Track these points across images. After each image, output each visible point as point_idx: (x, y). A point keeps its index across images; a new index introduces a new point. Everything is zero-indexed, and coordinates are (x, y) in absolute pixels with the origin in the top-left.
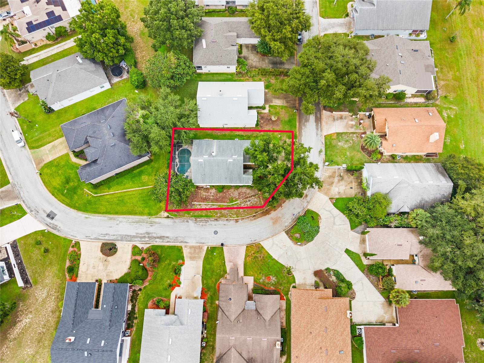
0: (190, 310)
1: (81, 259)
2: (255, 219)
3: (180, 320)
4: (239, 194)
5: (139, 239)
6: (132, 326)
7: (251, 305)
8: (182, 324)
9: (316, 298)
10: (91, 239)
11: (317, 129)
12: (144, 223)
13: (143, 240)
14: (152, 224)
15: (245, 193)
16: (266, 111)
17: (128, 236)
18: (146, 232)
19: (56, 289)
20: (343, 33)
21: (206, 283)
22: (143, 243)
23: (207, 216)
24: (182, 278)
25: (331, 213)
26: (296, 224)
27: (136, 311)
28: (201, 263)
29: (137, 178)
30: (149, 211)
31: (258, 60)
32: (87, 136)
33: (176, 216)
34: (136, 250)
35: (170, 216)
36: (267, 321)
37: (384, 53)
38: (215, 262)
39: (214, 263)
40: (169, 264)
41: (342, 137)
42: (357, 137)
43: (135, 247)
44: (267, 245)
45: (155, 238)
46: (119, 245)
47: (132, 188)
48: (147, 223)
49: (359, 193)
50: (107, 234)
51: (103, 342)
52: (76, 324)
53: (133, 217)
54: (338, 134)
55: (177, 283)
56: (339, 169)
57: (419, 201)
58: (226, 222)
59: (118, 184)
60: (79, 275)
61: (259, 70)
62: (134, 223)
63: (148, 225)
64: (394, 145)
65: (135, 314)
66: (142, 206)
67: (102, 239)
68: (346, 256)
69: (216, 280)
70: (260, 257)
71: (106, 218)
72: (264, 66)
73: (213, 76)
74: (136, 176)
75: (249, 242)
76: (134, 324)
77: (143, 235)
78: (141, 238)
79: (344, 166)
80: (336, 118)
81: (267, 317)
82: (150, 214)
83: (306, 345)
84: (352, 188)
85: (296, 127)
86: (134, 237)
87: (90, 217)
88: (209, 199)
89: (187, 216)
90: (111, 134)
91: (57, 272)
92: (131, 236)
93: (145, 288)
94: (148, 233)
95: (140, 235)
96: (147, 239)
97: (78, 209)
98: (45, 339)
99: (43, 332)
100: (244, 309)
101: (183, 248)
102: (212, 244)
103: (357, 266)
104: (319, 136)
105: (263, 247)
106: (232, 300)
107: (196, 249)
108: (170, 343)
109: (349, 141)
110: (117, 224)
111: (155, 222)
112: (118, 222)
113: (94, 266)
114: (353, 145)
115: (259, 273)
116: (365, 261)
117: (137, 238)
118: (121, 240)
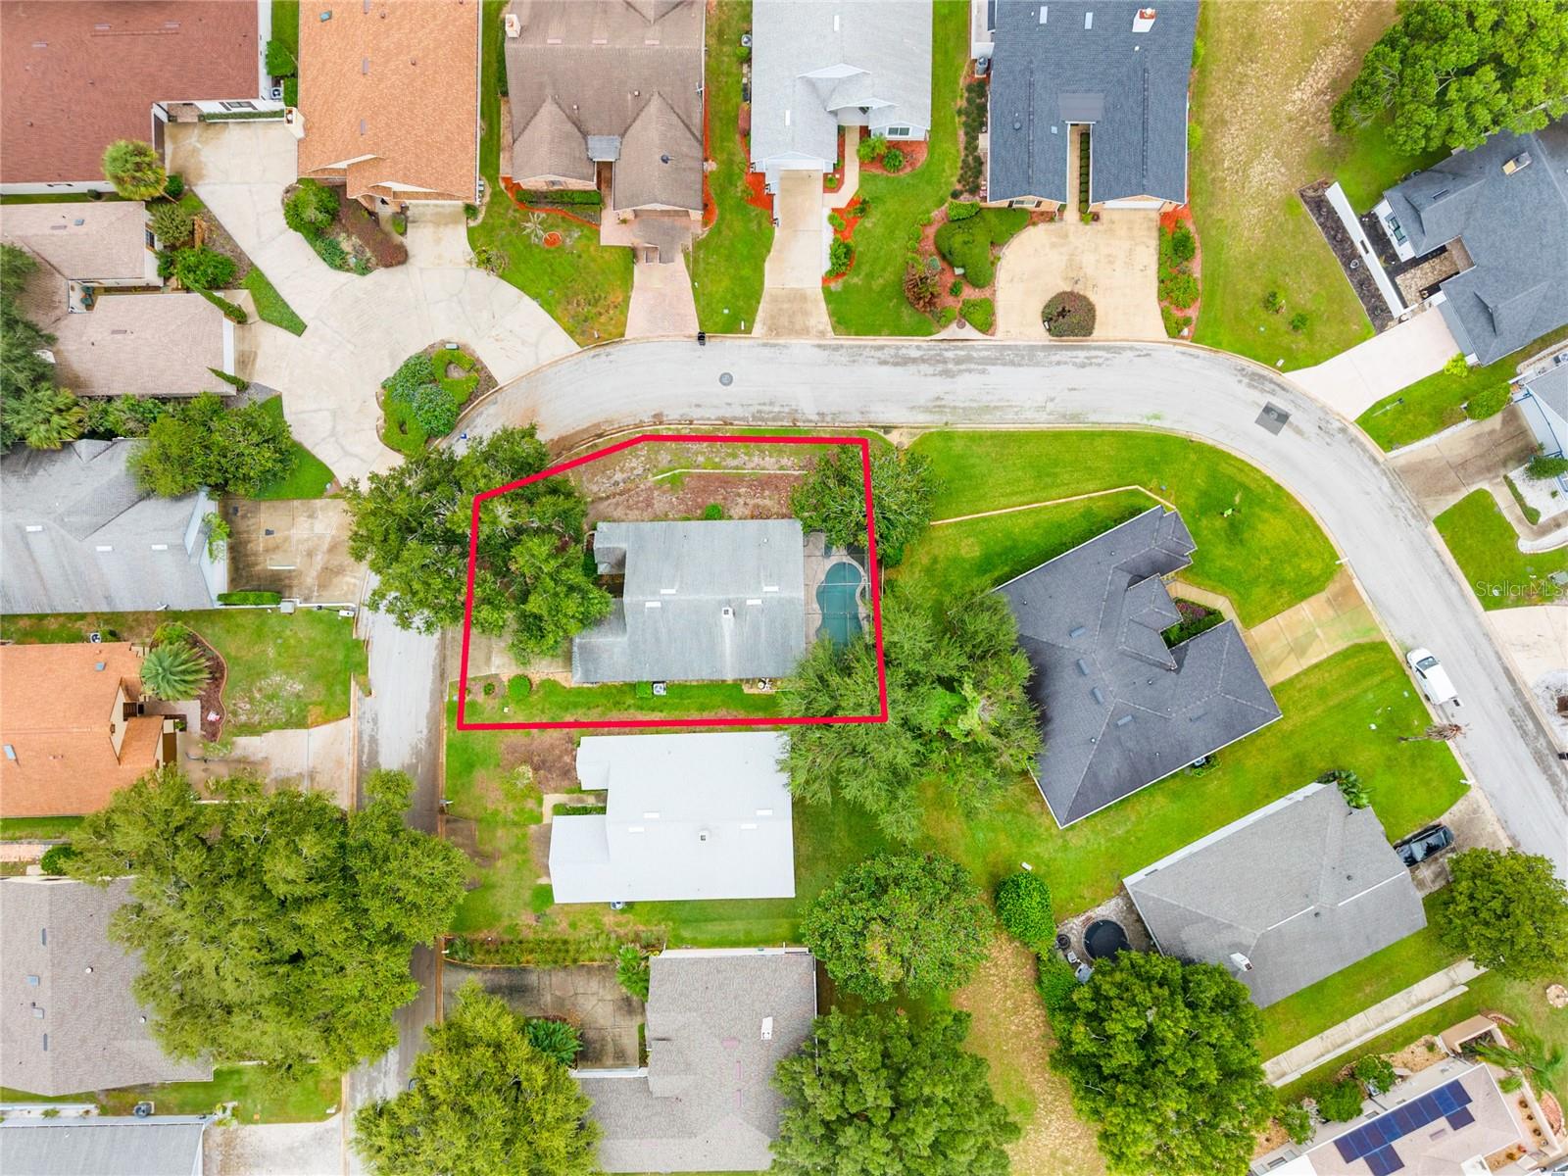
0: (788, 122)
1: (1155, 284)
2: (598, 425)
3: (818, 97)
4: (649, 504)
5: (975, 354)
6: (969, 89)
7: (602, 149)
8: (812, 84)
9: (395, 162)
10: (1131, 348)
11: (373, 740)
12: (964, 409)
13: (963, 353)
14: (938, 403)
15: (629, 507)
16: (551, 799)
17: (1012, 363)
18: (953, 377)
19: (1223, 189)
20: (256, 1122)
21: (750, 221)
22: (959, 344)
24: (827, 236)
25: (342, 448)
26: (462, 406)
27: (961, 132)
28: (769, 283)
29: (998, 549)
30: (951, 444)
31: (581, 1000)
32: (1177, 671)
33: (860, 433)
34: (979, 317)
35: (881, 433)
36: (549, 100)
37: (100, 1021)
38: (724, 284)
39: (726, 283)
40: (870, 276)
41: (289, 710)
42: (235, 714)
43: (987, 327)
44: (557, 341)
45: (923, 360)
46: (1038, 333)
47: (1010, 516)
48: (955, 408)
49: (244, 517)
50: (1083, 366)
51: (1043, 20)
52: (1135, 72)
53: (1004, 427)
54: (299, 722)
55: (842, 217)
56: (306, 600)
57: (41, 472)
58: (695, 414)
59: (1060, 526)
60: (1155, 234)
61: (575, 961)
62: (996, 408)
63: (948, 400)
64: (99, 667)
65: (966, 125)
66: (972, 461)
67: (1096, 348)
68: (303, 314)
69: (720, 232)
70: (578, 305)
71: (1093, 418)
72: (558, 978)
73: (748, 933)
74: (1000, 555)
75: (618, 351)
76: (966, 95)
77: (963, 367)
78: (969, 359)
79: (286, 607)
80: (307, 781)
81: (548, 112)
82: (947, 436)
83: (431, 32)
84: (268, 532)
85: (449, 746)
86: (993, 362)
87: (1145, 421)
88: (750, 486)
89: (825, 432)
90: (1087, 672)
91: (1226, 240)
92: (1004, 365)
93: (942, 202)
94: (947, 373)
95: (973, 366)
96: (950, 354)
97: (1187, 444)
98: (1232, 43)
99: (1242, 63)
100: (623, 135)
101: (830, 328)
102: (737, 342)
103: (268, 284)
104: (368, 716)
105: (571, 334)
106: (658, 158)
107: (787, 326)
108: (837, 18)
109: (265, 697)
110: (1052, 400)
111: (927, 410)
112: (1050, 406)
113: (1111, 262)
114: (252, 683)
115: (584, 256)
116: (242, 298)
117: (983, 358)
118: (1032, 348)
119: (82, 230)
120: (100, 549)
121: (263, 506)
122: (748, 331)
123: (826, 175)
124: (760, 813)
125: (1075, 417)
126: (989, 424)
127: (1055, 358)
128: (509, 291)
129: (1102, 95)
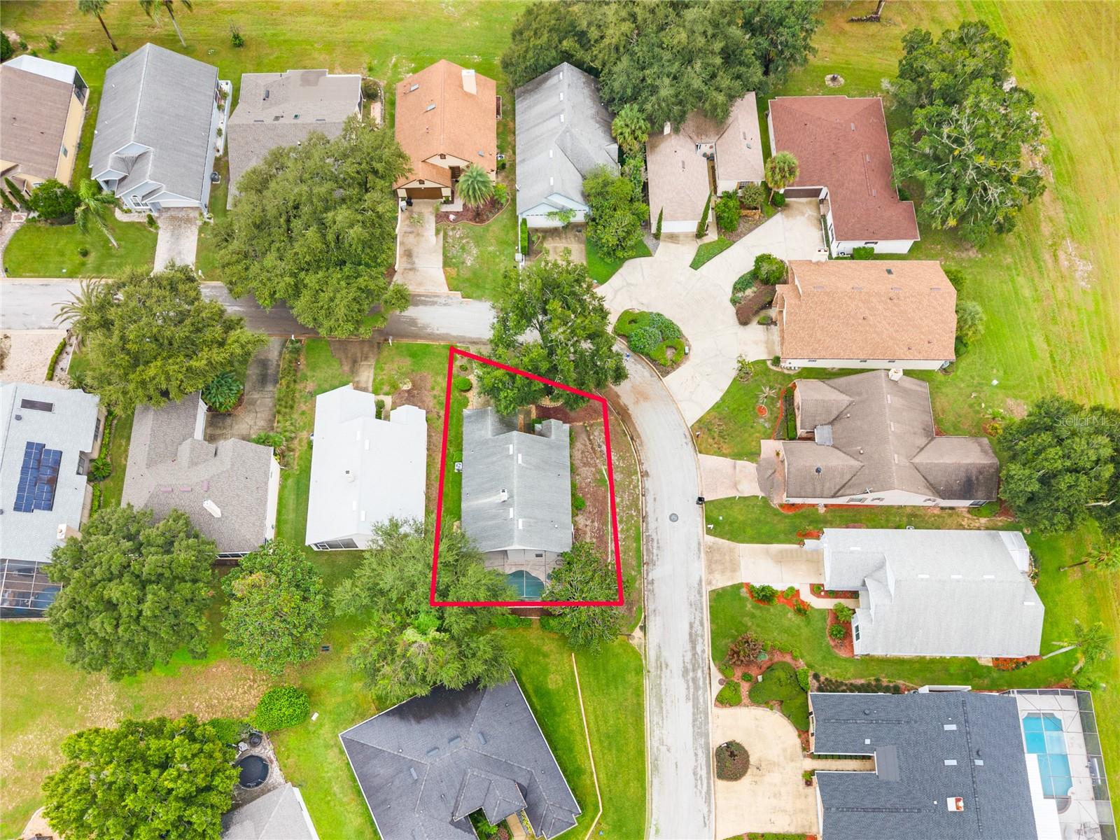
0: (852, 549)
1: (761, 831)
2: (639, 437)
3: (874, 572)
4: (585, 465)
5: (700, 692)
7: (822, 433)
8: (882, 566)
9: (800, 306)
10: (709, 811)
11: (434, 303)
12: (660, 684)
13: (701, 683)
14: (664, 666)
15: (583, 452)
16: (388, 398)
17: (695, 720)
18: (683, 676)
20: (199, 235)
21: (786, 535)
22: (708, 682)
23: (637, 539)
24: (779, 586)
25: (620, 289)
26: (647, 355)
27: (863, 681)
28: (743, 547)
29: (554, 702)
30: (633, 673)
31: (253, 415)
32: (452, 821)
33: (640, 608)
34: (728, 694)
35: (640, 624)
36: (851, 399)
38: (739, 517)
39: (741, 518)
40: (753, 616)
41: (454, 258)
42: (453, 229)
43: (722, 701)
44: (694, 412)
45: (694, 655)
46: (718, 739)
47: (579, 713)
48: (661, 677)
49: (576, 236)
50: (695, 774)
51: (947, 727)
53: (647, 714)
54: (447, 263)
55: (793, 596)
56: (523, 267)
57: (597, 125)
58: (650, 498)
59: (571, 750)
60: (800, 831)
61: (279, 412)
62: (662, 708)
63: (666, 672)
65: (869, 685)
66: (621, 689)
67: (709, 783)
68: (704, 269)
69: (776, 515)
70: (719, 425)
71: (656, 781)
74: (549, 703)
75: (689, 449)
76: (891, 685)
77: (691, 684)
78: (697, 688)
79: (519, 256)
80: (409, 266)
81: (845, 399)
82: (640, 670)
83: (887, 330)
84: (566, 249)
86: (696, 706)
87: (654, 822)
88: (599, 529)
89: (640, 584)
90: (453, 742)
92: (694, 714)
93: (810, 667)
94: (686, 671)
95: (692, 690)
96: (699, 674)
100: (834, 446)
101: (714, 588)
102: (700, 525)
103: (722, 250)
104: (450, 301)
105: (699, 421)
106: (819, 466)
107: (713, 560)
109: (464, 245)
110: (668, 750)
111: (658, 657)
112: (663, 749)
113: (775, 796)
114: (472, 238)
115: (752, 430)
116: (712, 236)
117: (698, 698)
118: (707, 735)
119: (745, 148)
120: (551, 152)
121: (582, 246)
122: (709, 532)
123: (823, 585)
124: (363, 513)
125: (656, 768)
126: (649, 702)
127: (700, 752)
128: (725, 384)
129: (898, 780)
